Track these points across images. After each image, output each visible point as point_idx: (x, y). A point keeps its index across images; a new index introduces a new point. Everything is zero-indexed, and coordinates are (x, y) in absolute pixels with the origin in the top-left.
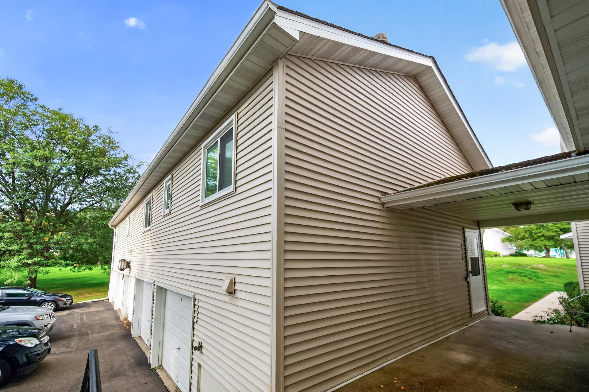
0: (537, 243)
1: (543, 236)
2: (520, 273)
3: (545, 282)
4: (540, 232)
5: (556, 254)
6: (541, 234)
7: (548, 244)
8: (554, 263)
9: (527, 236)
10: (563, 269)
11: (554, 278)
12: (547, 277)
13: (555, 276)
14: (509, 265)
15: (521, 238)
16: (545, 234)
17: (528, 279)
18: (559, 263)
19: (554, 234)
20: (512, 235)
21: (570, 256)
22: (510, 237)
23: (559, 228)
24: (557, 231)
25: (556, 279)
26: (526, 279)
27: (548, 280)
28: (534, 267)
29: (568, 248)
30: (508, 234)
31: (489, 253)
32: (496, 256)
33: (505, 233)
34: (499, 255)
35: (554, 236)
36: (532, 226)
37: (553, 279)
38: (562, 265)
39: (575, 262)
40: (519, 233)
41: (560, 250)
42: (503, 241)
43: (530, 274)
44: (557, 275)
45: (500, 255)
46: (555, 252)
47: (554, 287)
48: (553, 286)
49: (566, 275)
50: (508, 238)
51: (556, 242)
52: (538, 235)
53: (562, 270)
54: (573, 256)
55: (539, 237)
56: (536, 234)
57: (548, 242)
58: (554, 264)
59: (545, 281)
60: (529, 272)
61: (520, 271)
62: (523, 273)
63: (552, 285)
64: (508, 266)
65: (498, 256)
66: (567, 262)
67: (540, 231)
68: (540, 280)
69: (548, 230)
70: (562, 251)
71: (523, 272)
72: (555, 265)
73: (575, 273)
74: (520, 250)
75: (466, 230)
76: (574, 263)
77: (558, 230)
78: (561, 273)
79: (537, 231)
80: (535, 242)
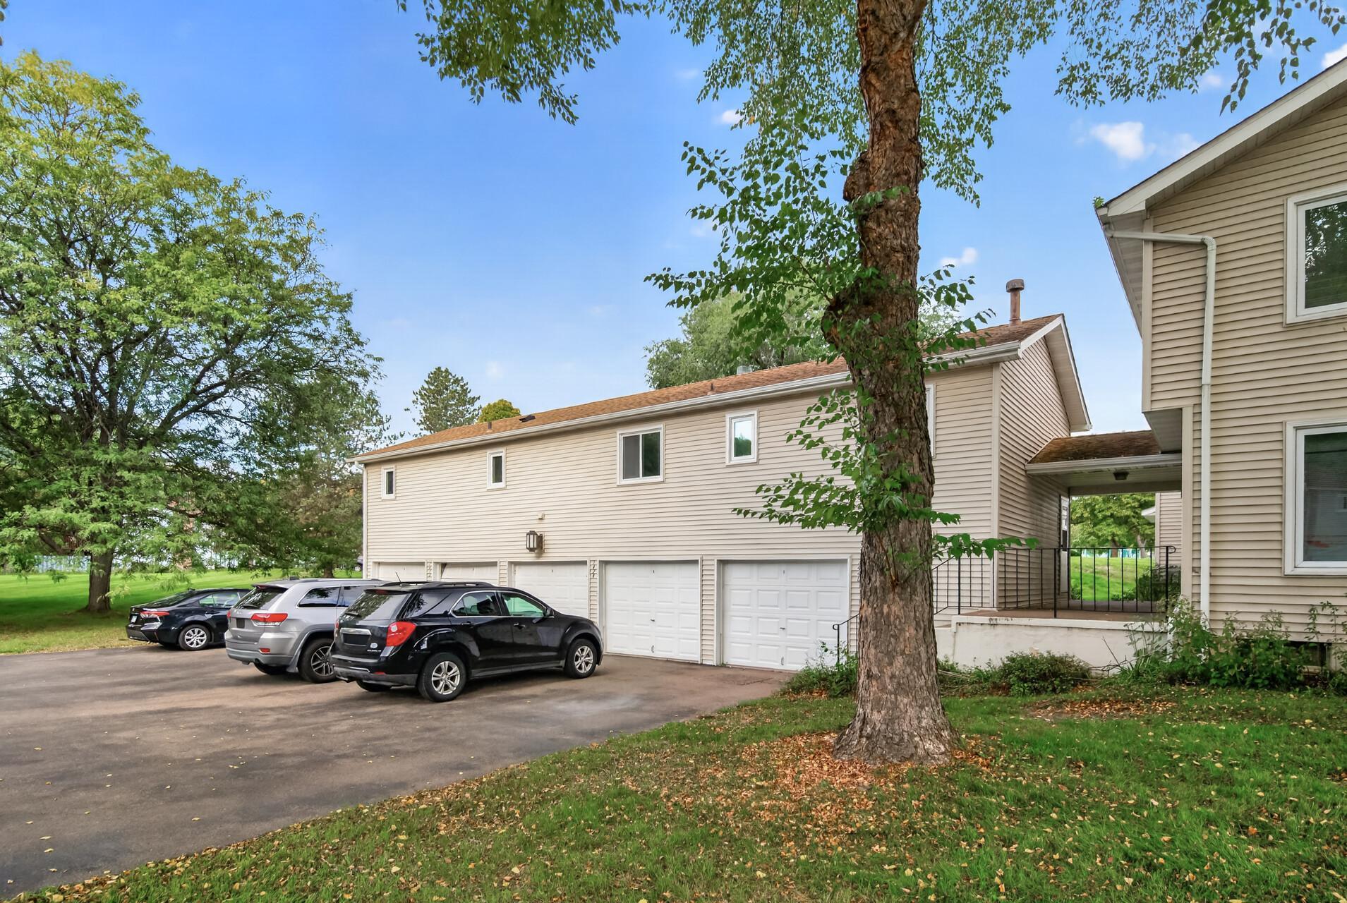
0: (1100, 530)
1: (1112, 515)
6: (1108, 513)
7: (1118, 533)
9: (1086, 515)
19: (1129, 513)
23: (1139, 501)
24: (1134, 507)
35: (1128, 517)
36: (1097, 497)
51: (1131, 529)
55: (1105, 518)
57: (1117, 528)
69: (1122, 505)
77: (1136, 504)
79: (1103, 507)
80: (1098, 527)
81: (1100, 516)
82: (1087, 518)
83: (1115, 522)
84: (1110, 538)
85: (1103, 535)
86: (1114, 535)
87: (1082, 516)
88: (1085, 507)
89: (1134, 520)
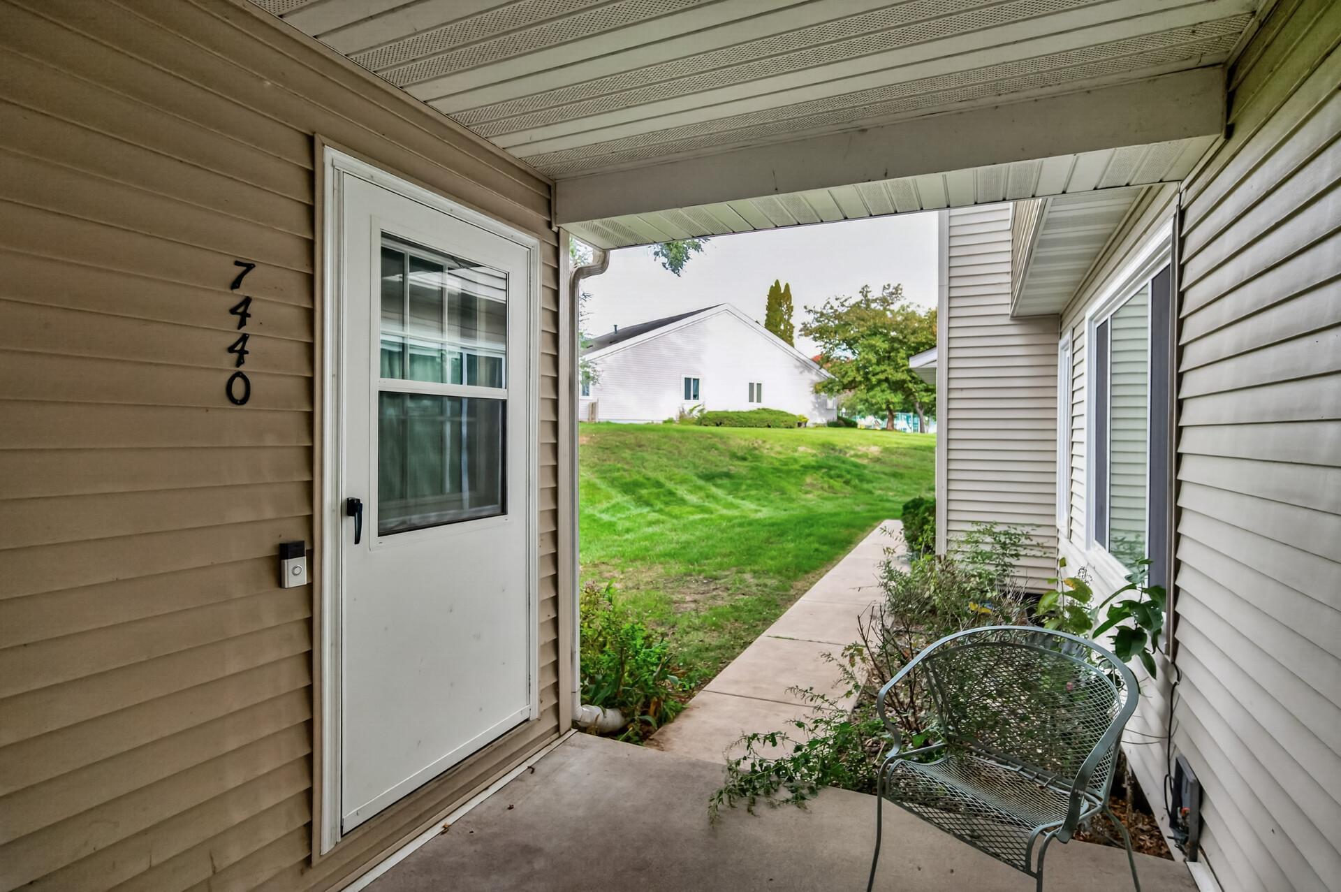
0: (873, 397)
1: (887, 380)
2: (830, 468)
3: (873, 491)
4: (882, 372)
5: (906, 426)
6: (882, 376)
7: (893, 401)
8: (898, 443)
9: (859, 378)
10: (911, 456)
11: (892, 480)
12: (880, 478)
13: (895, 475)
14: (813, 448)
15: (851, 382)
16: (890, 376)
17: (844, 485)
18: (905, 442)
20: (833, 377)
21: (926, 428)
22: (831, 382)
25: (894, 483)
26: (837, 484)
27: (882, 485)
28: (860, 453)
29: (926, 413)
30: (829, 375)
31: (786, 418)
32: (800, 425)
33: (823, 371)
34: (806, 423)
35: (904, 381)
37: (889, 482)
38: (909, 448)
39: (935, 440)
40: (847, 373)
41: (914, 417)
42: (815, 388)
43: (849, 472)
44: (897, 473)
45: (807, 425)
46: (905, 422)
47: (888, 505)
48: (888, 501)
49: (915, 471)
50: (825, 383)
52: (878, 377)
53: (908, 460)
54: (932, 429)
55: (880, 382)
56: (874, 375)
57: (893, 395)
58: (896, 446)
59: (874, 488)
60: (848, 467)
61: (832, 463)
62: (836, 467)
63: (885, 498)
64: (810, 451)
65: (803, 425)
66: (919, 440)
67: (883, 368)
68: (866, 486)
70: (917, 420)
71: (837, 464)
72: (898, 448)
73: (930, 467)
74: (851, 416)
75: (331, 155)
76: (932, 442)
78: (907, 467)
79: (878, 369)
80: (871, 393)
81: (874, 380)
82: (860, 382)
83: (890, 388)
84: (884, 406)
85: (876, 404)
86: (888, 403)
87: (854, 381)
88: (858, 369)
89: (910, 385)
